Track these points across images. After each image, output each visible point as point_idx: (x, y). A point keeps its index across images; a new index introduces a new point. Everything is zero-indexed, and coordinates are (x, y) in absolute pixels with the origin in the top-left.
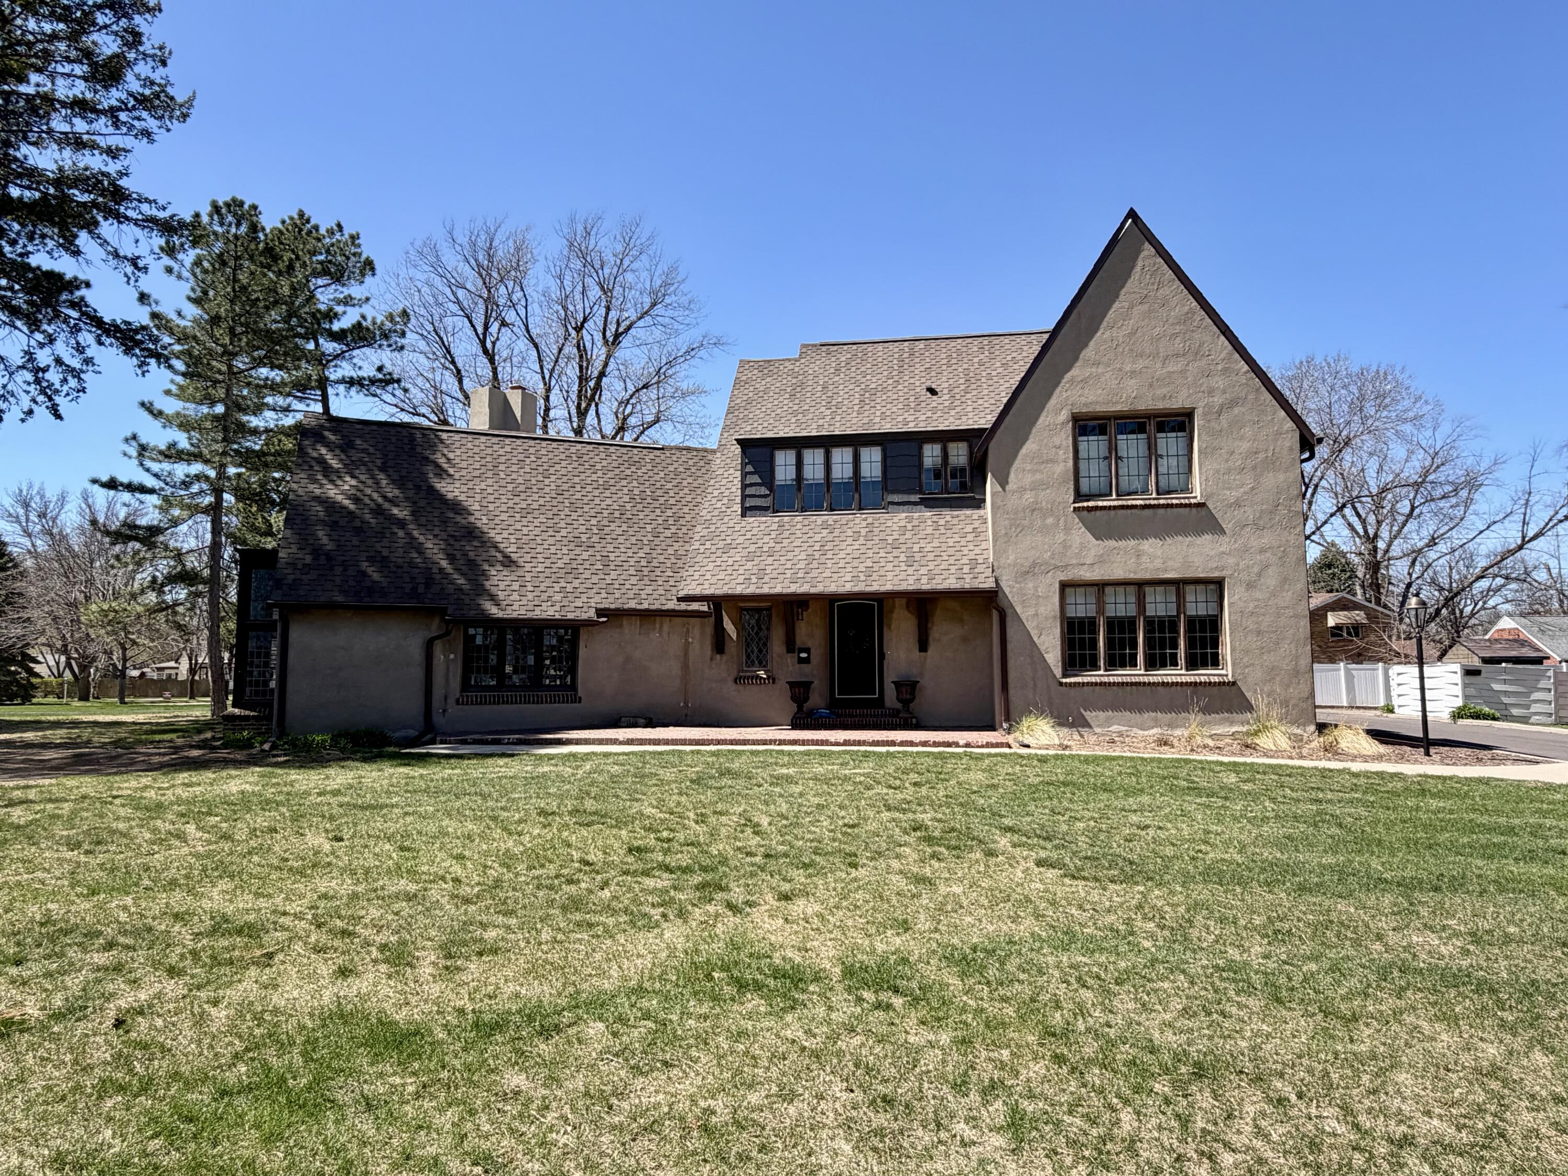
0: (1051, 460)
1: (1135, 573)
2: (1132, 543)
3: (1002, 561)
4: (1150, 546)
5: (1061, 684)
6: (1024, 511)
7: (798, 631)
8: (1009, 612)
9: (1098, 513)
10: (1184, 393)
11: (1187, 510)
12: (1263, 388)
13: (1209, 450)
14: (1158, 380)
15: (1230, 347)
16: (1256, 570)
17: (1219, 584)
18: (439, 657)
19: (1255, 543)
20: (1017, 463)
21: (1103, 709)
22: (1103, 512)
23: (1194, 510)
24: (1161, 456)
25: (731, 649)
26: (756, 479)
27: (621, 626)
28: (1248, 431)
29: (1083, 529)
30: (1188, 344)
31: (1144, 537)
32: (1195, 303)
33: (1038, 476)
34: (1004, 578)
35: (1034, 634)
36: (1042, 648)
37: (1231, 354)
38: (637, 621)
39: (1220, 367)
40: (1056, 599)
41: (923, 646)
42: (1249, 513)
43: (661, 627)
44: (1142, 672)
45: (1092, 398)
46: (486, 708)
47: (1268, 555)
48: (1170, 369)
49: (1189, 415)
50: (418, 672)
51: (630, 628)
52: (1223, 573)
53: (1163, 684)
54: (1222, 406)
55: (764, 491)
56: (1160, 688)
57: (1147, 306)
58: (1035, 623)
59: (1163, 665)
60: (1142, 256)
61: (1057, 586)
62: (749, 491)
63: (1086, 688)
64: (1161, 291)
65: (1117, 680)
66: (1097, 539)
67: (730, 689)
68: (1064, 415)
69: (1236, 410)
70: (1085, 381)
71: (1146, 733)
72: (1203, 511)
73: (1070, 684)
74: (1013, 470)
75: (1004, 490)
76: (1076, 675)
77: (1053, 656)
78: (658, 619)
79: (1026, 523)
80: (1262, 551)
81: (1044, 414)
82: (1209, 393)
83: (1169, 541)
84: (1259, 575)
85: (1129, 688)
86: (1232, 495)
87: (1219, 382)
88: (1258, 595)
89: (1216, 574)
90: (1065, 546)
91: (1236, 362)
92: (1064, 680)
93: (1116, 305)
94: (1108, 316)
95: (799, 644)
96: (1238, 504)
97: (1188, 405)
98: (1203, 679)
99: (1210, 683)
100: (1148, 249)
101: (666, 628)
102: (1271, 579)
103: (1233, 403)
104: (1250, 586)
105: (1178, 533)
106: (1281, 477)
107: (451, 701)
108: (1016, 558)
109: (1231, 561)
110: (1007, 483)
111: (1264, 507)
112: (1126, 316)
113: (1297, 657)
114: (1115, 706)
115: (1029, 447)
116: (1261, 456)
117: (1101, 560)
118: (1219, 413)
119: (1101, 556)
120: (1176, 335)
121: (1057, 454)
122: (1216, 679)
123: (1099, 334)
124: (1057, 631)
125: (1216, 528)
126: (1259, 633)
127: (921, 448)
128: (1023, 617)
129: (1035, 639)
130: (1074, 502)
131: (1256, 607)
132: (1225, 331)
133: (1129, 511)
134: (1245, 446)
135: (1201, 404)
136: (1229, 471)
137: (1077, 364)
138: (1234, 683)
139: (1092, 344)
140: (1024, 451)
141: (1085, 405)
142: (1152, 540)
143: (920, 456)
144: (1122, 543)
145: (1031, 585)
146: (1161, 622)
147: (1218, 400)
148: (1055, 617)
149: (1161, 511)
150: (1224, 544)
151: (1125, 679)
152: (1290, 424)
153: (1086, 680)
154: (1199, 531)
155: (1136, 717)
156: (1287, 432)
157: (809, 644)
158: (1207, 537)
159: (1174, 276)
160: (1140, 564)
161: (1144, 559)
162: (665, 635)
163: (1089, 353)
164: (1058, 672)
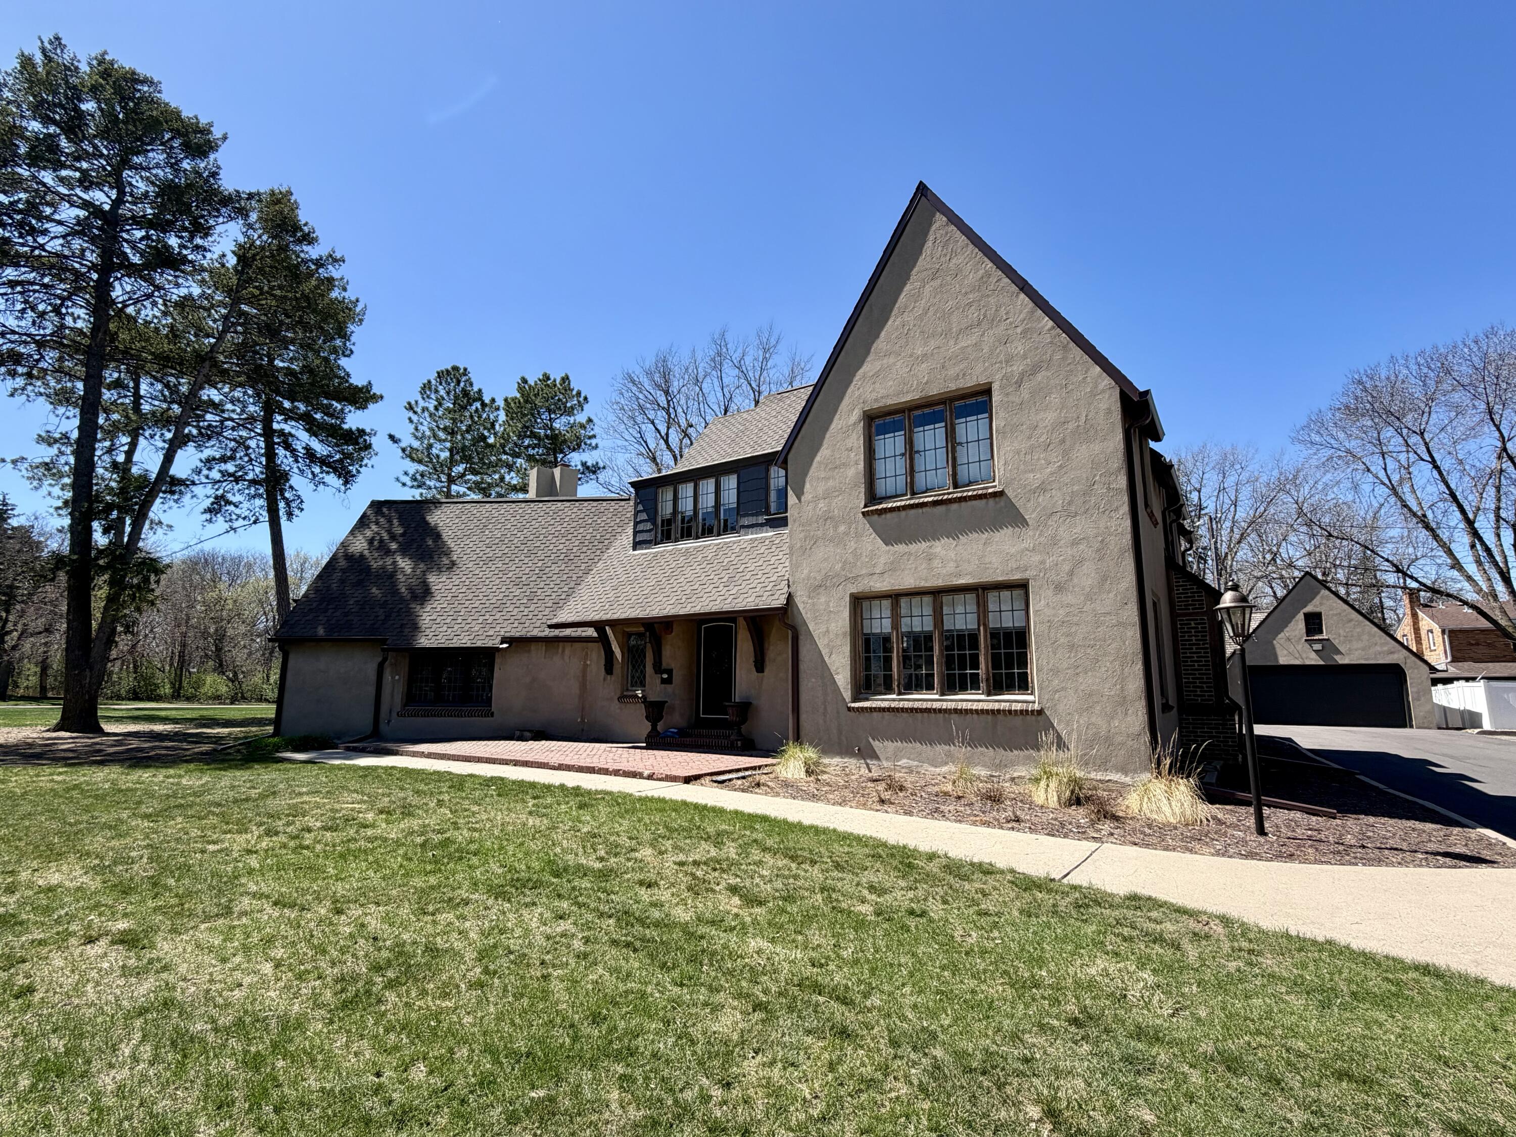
0: (844, 464)
1: (926, 580)
2: (924, 545)
3: (798, 575)
4: (943, 548)
5: (849, 709)
6: (817, 522)
7: (664, 653)
8: (802, 630)
9: (889, 515)
10: (979, 368)
11: (984, 501)
12: (1072, 344)
13: (1008, 429)
14: (950, 359)
15: (1031, 304)
16: (1066, 567)
17: (1023, 586)
18: (388, 677)
19: (1064, 534)
20: (813, 472)
21: (892, 739)
22: (894, 514)
23: (991, 501)
24: (960, 444)
25: (617, 669)
26: (644, 516)
27: (529, 651)
28: (1054, 399)
29: (874, 535)
30: (983, 311)
31: (935, 537)
32: (990, 265)
33: (831, 483)
34: (799, 593)
35: (824, 652)
36: (833, 669)
37: (1032, 312)
38: (542, 647)
39: (1019, 330)
40: (846, 614)
41: (760, 666)
42: (1057, 498)
43: (563, 651)
44: (937, 697)
45: (883, 392)
46: (420, 720)
47: (1082, 547)
48: (963, 344)
49: (987, 391)
50: (372, 690)
51: (537, 654)
52: (1026, 575)
53: (956, 711)
54: (1022, 375)
55: (649, 526)
56: (954, 716)
57: (939, 281)
58: (826, 642)
59: (963, 688)
60: (934, 228)
61: (848, 599)
62: (641, 527)
63: (875, 714)
64: (954, 261)
65: (907, 705)
66: (887, 544)
67: (615, 706)
68: (856, 415)
69: (1039, 377)
70: (877, 375)
71: (938, 770)
72: (1002, 502)
73: (858, 708)
74: (808, 479)
75: (800, 500)
76: (867, 699)
77: (843, 678)
78: (561, 644)
79: (819, 533)
80: (1075, 543)
81: (837, 417)
82: (1007, 362)
83: (963, 539)
84: (1071, 573)
85: (919, 715)
86: (1034, 479)
87: (1018, 347)
88: (1069, 598)
89: (1017, 576)
90: (856, 554)
91: (1039, 320)
92: (853, 705)
93: (908, 288)
94: (899, 301)
95: (664, 665)
96: (1043, 488)
97: (983, 380)
98: (1003, 706)
99: (1010, 711)
100: (940, 219)
101: (567, 652)
102: (1087, 577)
103: (1035, 370)
104: (1059, 588)
105: (973, 529)
106: (1096, 447)
107: (394, 715)
108: (810, 572)
109: (1036, 558)
110: (803, 493)
111: (1076, 488)
112: (917, 297)
113: (1123, 679)
114: (905, 736)
115: (824, 453)
116: (1071, 426)
117: (893, 568)
118: (1019, 384)
119: (892, 563)
120: (970, 305)
121: (848, 456)
122: (1019, 707)
123: (890, 323)
124: (847, 649)
125: (1016, 519)
126: (1072, 647)
127: (768, 470)
128: (815, 635)
129: (826, 659)
130: (865, 506)
131: (1068, 614)
132: (1024, 287)
133: (920, 511)
134: (1050, 417)
135: (998, 376)
136: (1031, 450)
137: (869, 359)
138: (1040, 712)
139: (883, 334)
140: (818, 458)
141: (876, 400)
142: (945, 540)
143: (767, 478)
144: (913, 547)
145: (823, 599)
146: (961, 636)
147: (1017, 368)
148: (845, 634)
149: (955, 506)
150: (1028, 539)
151: (917, 705)
152: (1107, 381)
153: (874, 704)
154: (996, 524)
155: (926, 750)
156: (1103, 391)
157: (673, 666)
158: (1007, 532)
159: (967, 241)
160: (932, 569)
161: (936, 563)
162: (566, 658)
163: (881, 344)
164: (847, 695)
